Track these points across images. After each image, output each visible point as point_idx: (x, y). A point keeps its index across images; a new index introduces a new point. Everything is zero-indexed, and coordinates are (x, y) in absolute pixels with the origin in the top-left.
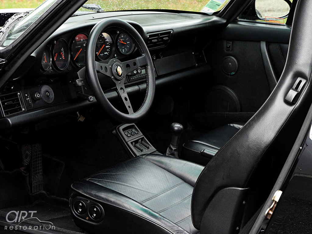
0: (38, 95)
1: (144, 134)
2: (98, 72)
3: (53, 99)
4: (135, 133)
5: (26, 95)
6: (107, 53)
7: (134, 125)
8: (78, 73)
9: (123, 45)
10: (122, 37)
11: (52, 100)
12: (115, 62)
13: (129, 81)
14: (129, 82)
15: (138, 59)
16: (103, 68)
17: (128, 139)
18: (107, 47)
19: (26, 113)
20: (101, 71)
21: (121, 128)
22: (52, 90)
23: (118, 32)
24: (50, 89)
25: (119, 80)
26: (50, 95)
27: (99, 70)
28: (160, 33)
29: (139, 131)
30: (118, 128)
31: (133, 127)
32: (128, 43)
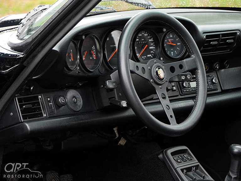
0: (63, 100)
1: (199, 161)
2: (132, 72)
3: (81, 106)
4: (188, 159)
5: (49, 99)
6: (150, 55)
7: (187, 150)
8: (111, 75)
9: (172, 46)
10: (171, 36)
11: (79, 107)
12: (156, 63)
13: (181, 93)
14: (181, 95)
15: (186, 61)
16: (140, 69)
17: (178, 165)
18: (150, 48)
19: (48, 119)
20: (137, 72)
21: (170, 151)
22: (80, 96)
23: (165, 30)
24: (78, 95)
25: (160, 85)
26: (78, 102)
27: (134, 70)
28: (222, 34)
29: (193, 157)
30: (166, 152)
31: (186, 152)
32: (178, 44)
